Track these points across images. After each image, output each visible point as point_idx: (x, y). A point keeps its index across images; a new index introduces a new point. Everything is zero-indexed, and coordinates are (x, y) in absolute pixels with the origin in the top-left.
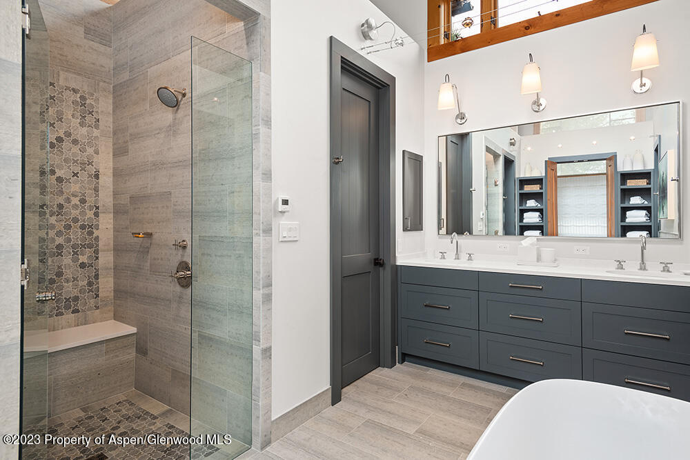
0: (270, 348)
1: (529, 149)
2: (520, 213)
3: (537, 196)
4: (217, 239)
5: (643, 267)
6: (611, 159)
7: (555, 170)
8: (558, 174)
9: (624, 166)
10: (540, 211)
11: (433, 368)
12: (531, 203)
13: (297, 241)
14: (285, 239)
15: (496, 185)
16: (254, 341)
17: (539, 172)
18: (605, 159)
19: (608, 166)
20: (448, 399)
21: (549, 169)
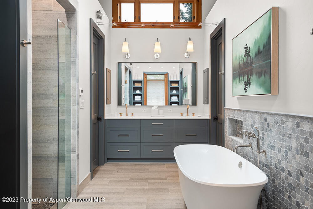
0: (79, 154)
1: (138, 67)
2: (133, 96)
3: (140, 89)
4: (43, 108)
5: (188, 115)
6: (166, 75)
7: (146, 77)
8: (147, 79)
9: (171, 78)
10: (141, 95)
11: (121, 162)
12: (138, 92)
13: (83, 108)
14: (81, 108)
15: (126, 83)
16: (72, 152)
17: (140, 78)
18: (164, 74)
19: (165, 77)
20: (133, 169)
21: (144, 77)
